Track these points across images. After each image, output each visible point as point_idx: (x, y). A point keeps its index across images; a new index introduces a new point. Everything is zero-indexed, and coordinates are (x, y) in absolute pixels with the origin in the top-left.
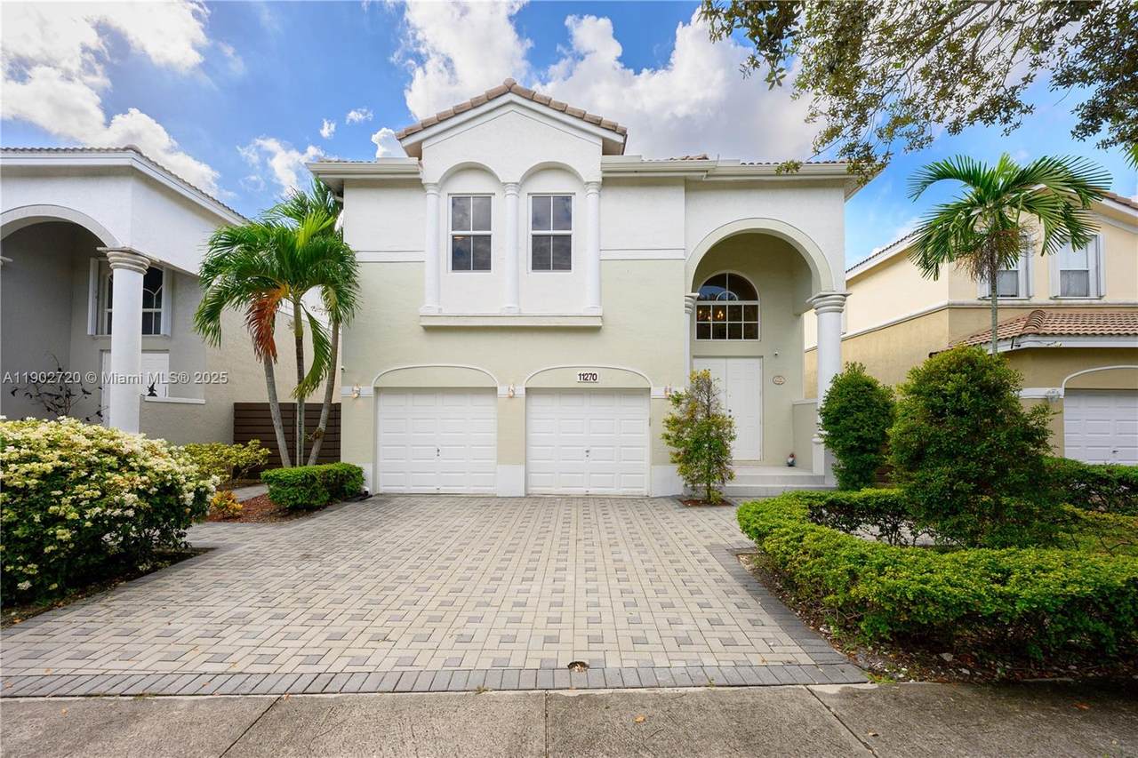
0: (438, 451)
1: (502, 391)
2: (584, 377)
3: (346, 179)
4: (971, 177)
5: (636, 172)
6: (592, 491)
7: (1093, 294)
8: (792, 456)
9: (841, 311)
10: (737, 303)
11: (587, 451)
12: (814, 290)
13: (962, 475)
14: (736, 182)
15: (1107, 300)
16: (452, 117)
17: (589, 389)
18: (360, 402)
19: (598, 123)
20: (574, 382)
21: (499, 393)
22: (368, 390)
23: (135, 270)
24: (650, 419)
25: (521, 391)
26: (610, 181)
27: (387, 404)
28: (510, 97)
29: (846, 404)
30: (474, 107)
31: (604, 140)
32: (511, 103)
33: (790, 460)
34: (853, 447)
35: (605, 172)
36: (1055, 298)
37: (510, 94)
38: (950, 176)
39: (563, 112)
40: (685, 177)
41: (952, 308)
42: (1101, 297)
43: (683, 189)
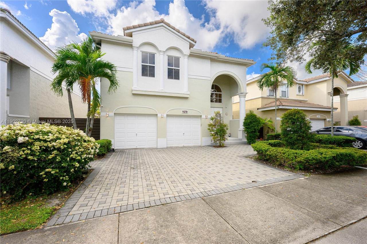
0: (137, 134)
1: (159, 115)
2: (184, 112)
3: (102, 40)
4: (272, 68)
5: (199, 54)
6: (185, 145)
7: (287, 97)
8: (230, 134)
9: (245, 97)
10: (217, 93)
11: (184, 134)
12: (239, 91)
13: (300, 136)
14: (223, 61)
15: (290, 98)
16: (143, 26)
17: (185, 115)
18: (109, 118)
19: (189, 38)
20: (181, 113)
21: (158, 116)
22: (111, 114)
23: (4, 61)
24: (201, 124)
25: (165, 116)
26: (192, 55)
27: (118, 119)
28: (162, 24)
29: (251, 121)
30: (151, 25)
31: (190, 43)
32: (162, 26)
33: (230, 135)
34: (253, 131)
35: (191, 52)
36: (281, 97)
37: (162, 23)
38: (268, 67)
39: (179, 32)
40: (210, 57)
41: (262, 98)
42: (288, 97)
43: (210, 61)
